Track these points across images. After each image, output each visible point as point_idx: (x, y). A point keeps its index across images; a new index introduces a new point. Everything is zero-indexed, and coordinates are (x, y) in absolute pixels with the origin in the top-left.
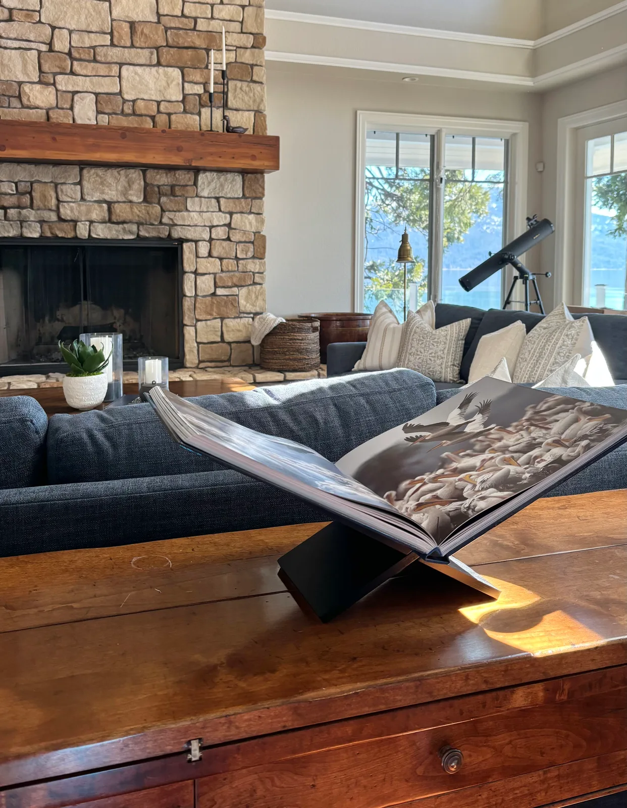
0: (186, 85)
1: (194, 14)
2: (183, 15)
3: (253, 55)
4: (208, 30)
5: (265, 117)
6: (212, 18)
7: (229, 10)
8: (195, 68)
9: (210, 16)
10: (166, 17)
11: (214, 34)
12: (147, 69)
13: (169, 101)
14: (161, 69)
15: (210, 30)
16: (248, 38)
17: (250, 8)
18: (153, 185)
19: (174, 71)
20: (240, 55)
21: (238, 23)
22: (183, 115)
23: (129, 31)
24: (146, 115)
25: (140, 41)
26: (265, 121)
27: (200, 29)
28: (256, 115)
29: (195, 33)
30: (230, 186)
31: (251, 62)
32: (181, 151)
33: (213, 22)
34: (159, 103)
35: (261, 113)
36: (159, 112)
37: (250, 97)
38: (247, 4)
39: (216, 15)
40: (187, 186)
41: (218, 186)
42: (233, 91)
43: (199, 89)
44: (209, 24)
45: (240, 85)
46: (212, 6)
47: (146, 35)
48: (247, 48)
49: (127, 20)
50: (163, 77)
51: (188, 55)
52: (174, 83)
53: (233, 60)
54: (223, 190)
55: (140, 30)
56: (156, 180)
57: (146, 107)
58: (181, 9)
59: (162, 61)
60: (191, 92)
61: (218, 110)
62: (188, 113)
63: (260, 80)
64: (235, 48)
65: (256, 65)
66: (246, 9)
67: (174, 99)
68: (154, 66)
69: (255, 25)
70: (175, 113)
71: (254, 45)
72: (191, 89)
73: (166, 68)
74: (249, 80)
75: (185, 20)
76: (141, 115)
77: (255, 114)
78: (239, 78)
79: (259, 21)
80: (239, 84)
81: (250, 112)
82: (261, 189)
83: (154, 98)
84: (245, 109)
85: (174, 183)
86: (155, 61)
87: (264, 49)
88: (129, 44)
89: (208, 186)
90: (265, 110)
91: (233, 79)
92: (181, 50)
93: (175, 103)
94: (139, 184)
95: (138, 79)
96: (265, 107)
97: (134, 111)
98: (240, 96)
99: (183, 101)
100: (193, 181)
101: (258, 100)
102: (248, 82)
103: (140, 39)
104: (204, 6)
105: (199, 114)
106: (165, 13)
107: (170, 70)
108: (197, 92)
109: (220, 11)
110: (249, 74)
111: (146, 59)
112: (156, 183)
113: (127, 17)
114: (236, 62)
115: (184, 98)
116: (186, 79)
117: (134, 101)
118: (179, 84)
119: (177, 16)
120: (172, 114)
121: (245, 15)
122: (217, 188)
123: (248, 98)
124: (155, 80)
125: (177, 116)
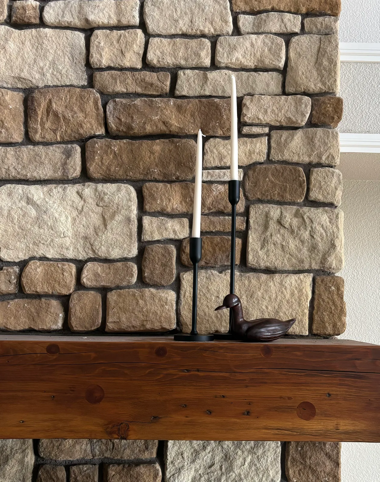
0: (146, 220)
1: (169, 61)
2: (146, 65)
3: (310, 141)
4: (202, 93)
5: (339, 284)
6: (214, 66)
7: (252, 45)
8: (171, 182)
9: (207, 62)
10: (106, 73)
11: (216, 100)
12: (57, 190)
13: (106, 261)
14: (88, 190)
15: (207, 93)
16: (298, 103)
17: (304, 39)
18: (56, 464)
19: (119, 190)
20: (278, 144)
21: (275, 74)
22: (136, 291)
23: (22, 109)
24: (47, 296)
25: (43, 128)
26: (341, 297)
27: (184, 93)
28: (318, 279)
29: (172, 101)
30: (248, 460)
31: (306, 160)
32: (99, 400)
33: (212, 75)
34: (80, 265)
35: (329, 274)
36: (79, 285)
37: (302, 242)
38: (297, 30)
39: (222, 58)
40: (138, 463)
41: (217, 459)
42: (260, 229)
43: (177, 227)
44: (206, 78)
45: (278, 211)
46: (214, 40)
47: (56, 115)
48: (296, 128)
49: (19, 86)
50: (94, 207)
51: (152, 153)
52: (119, 217)
53: (263, 158)
54: (230, 469)
55: (44, 105)
56: (62, 451)
57: (49, 277)
58: (141, 52)
59: (92, 169)
60: (157, 237)
61: (222, 275)
62: (147, 285)
63: (329, 200)
64: (267, 130)
65: (320, 165)
66: (294, 39)
67: (115, 254)
68: (74, 181)
69: (315, 73)
70: (118, 287)
71: (315, 120)
72: (159, 228)
73: (100, 186)
74: (301, 200)
75: (150, 77)
76: (38, 296)
77: (314, 280)
78: (277, 198)
79: (325, 63)
80: (275, 211)
81: (302, 276)
82: (329, 465)
83: (70, 255)
84: (288, 267)
85: (108, 455)
86: (76, 170)
87: (338, 129)
88: (18, 137)
89: (193, 461)
90: (338, 269)
91: (260, 201)
92: (137, 143)
93: (119, 264)
94: (21, 462)
95: (33, 212)
96: (341, 261)
97: (20, 285)
98: (277, 238)
99: (140, 259)
100: (155, 451)
101: (321, 246)
102: (298, 204)
103: (43, 124)
104: (193, 43)
105: (177, 286)
106: (105, 62)
107: (110, 188)
108: (172, 236)
109: (233, 48)
110: (301, 185)
111: (54, 166)
112: (62, 458)
113: (19, 79)
114: (269, 160)
115: (142, 251)
116: (147, 207)
117: (23, 264)
118: (128, 220)
119: (133, 69)
120: (111, 289)
121: (292, 54)
122: (217, 466)
123: (297, 242)
124: (75, 213)
125: (119, 295)
